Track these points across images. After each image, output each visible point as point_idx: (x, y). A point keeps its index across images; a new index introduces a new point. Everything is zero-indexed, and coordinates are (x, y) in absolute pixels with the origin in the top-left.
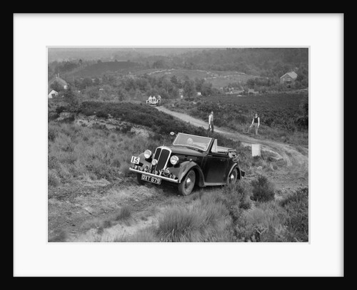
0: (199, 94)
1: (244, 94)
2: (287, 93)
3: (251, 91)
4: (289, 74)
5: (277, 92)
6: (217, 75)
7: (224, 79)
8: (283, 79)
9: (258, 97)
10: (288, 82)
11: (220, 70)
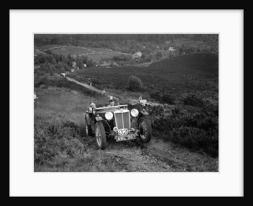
0: (85, 65)
1: (111, 66)
2: (135, 65)
3: (115, 64)
4: (137, 53)
5: (130, 65)
6: (94, 51)
7: (99, 54)
8: (134, 56)
9: (119, 69)
10: (136, 58)
11: (96, 47)
